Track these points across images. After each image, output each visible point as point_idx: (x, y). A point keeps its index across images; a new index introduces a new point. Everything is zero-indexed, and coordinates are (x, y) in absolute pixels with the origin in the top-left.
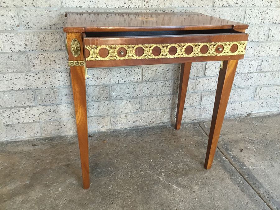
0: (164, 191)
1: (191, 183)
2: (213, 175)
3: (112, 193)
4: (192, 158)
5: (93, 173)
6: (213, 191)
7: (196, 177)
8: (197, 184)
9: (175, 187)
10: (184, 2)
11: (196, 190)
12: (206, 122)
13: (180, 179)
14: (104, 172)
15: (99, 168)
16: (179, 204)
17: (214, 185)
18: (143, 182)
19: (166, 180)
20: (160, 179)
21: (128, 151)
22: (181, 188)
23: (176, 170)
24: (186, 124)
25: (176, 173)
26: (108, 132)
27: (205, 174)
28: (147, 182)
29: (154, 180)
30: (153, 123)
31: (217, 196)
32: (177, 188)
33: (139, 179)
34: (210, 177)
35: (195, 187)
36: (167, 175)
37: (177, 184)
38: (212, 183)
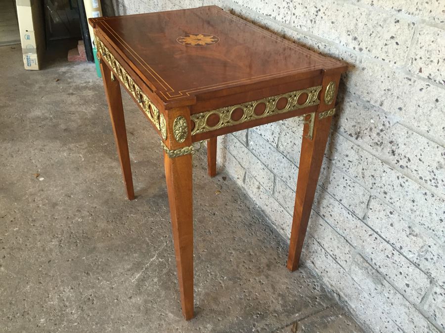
0: (128, 264)
1: (149, 295)
2: (169, 324)
3: (124, 218)
4: (207, 294)
5: (153, 198)
6: (133, 323)
7: (164, 300)
8: (146, 301)
9: (138, 276)
10: (349, 35)
11: (133, 300)
12: (351, 320)
13: (156, 280)
14: (158, 205)
15: (163, 200)
16: (107, 281)
17: (147, 324)
18: (144, 242)
19: (151, 264)
20: (152, 258)
21: (204, 218)
22: (136, 283)
23: (174, 274)
24: (317, 282)
25: (168, 274)
26: (241, 190)
27: (172, 312)
28: (144, 246)
29: (148, 251)
30: (283, 229)
31: (124, 327)
32: (137, 277)
33: (149, 238)
34: (165, 320)
35: (140, 299)
36: (161, 265)
37: (144, 277)
38: (150, 323)
